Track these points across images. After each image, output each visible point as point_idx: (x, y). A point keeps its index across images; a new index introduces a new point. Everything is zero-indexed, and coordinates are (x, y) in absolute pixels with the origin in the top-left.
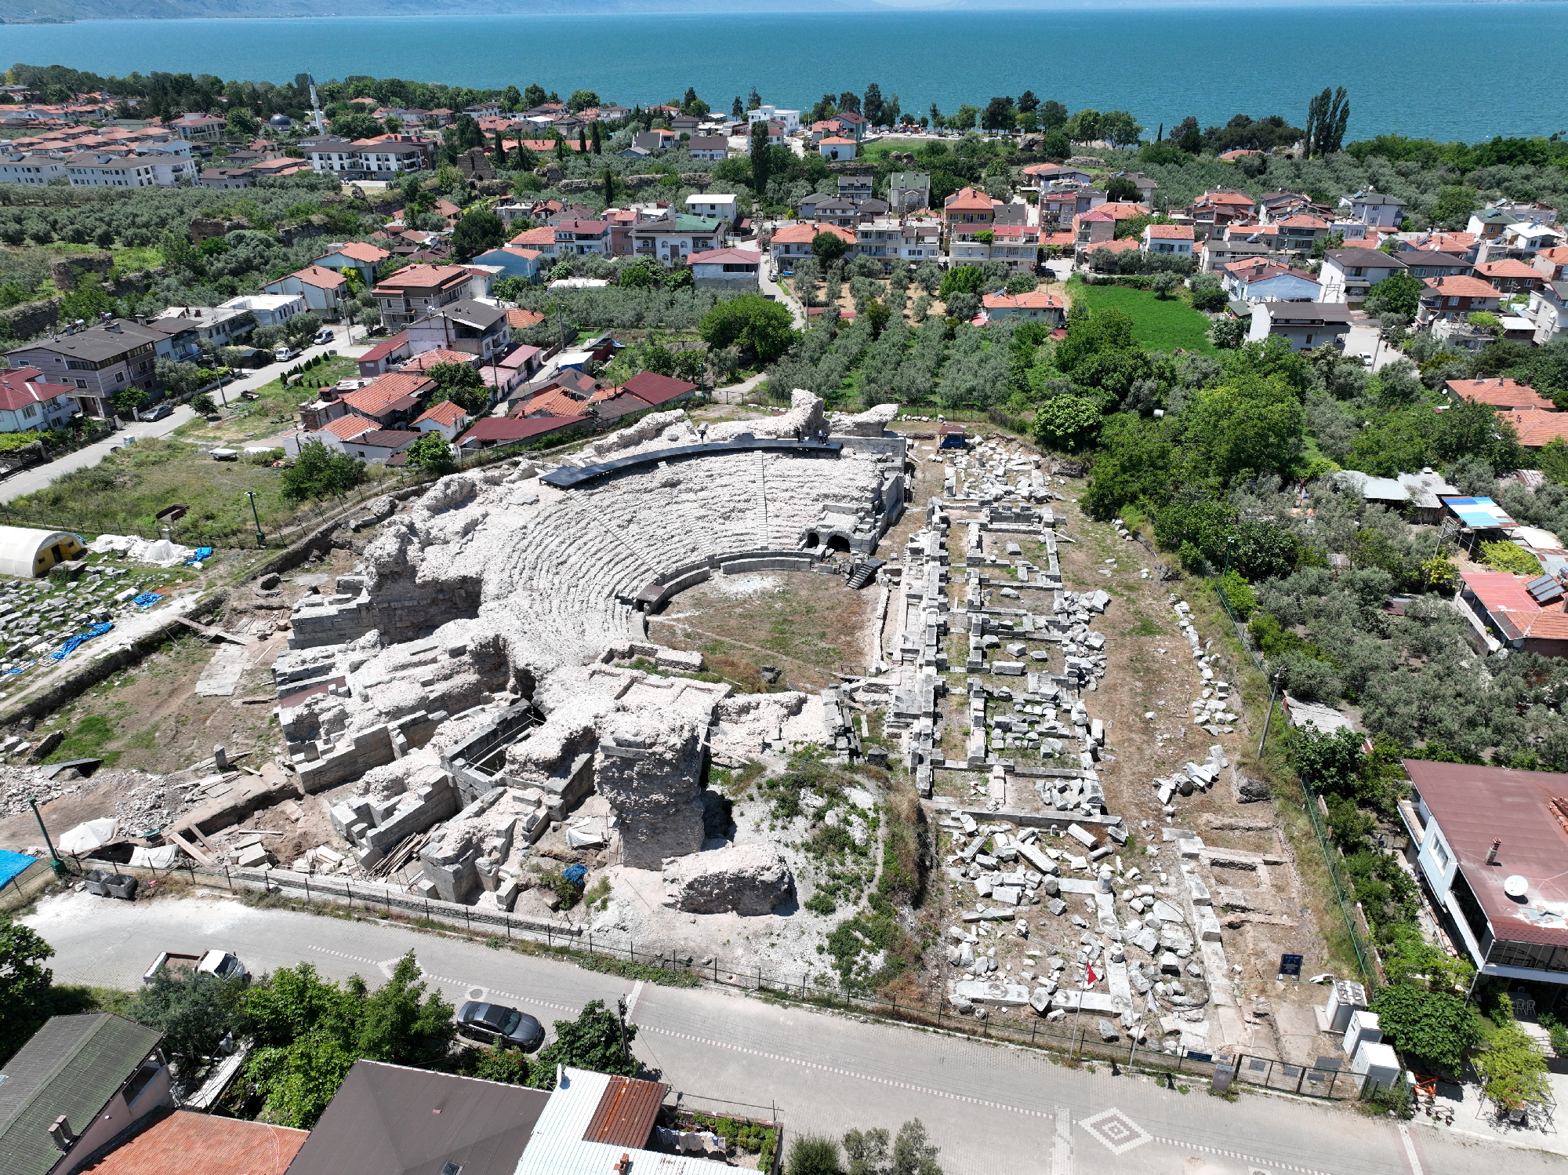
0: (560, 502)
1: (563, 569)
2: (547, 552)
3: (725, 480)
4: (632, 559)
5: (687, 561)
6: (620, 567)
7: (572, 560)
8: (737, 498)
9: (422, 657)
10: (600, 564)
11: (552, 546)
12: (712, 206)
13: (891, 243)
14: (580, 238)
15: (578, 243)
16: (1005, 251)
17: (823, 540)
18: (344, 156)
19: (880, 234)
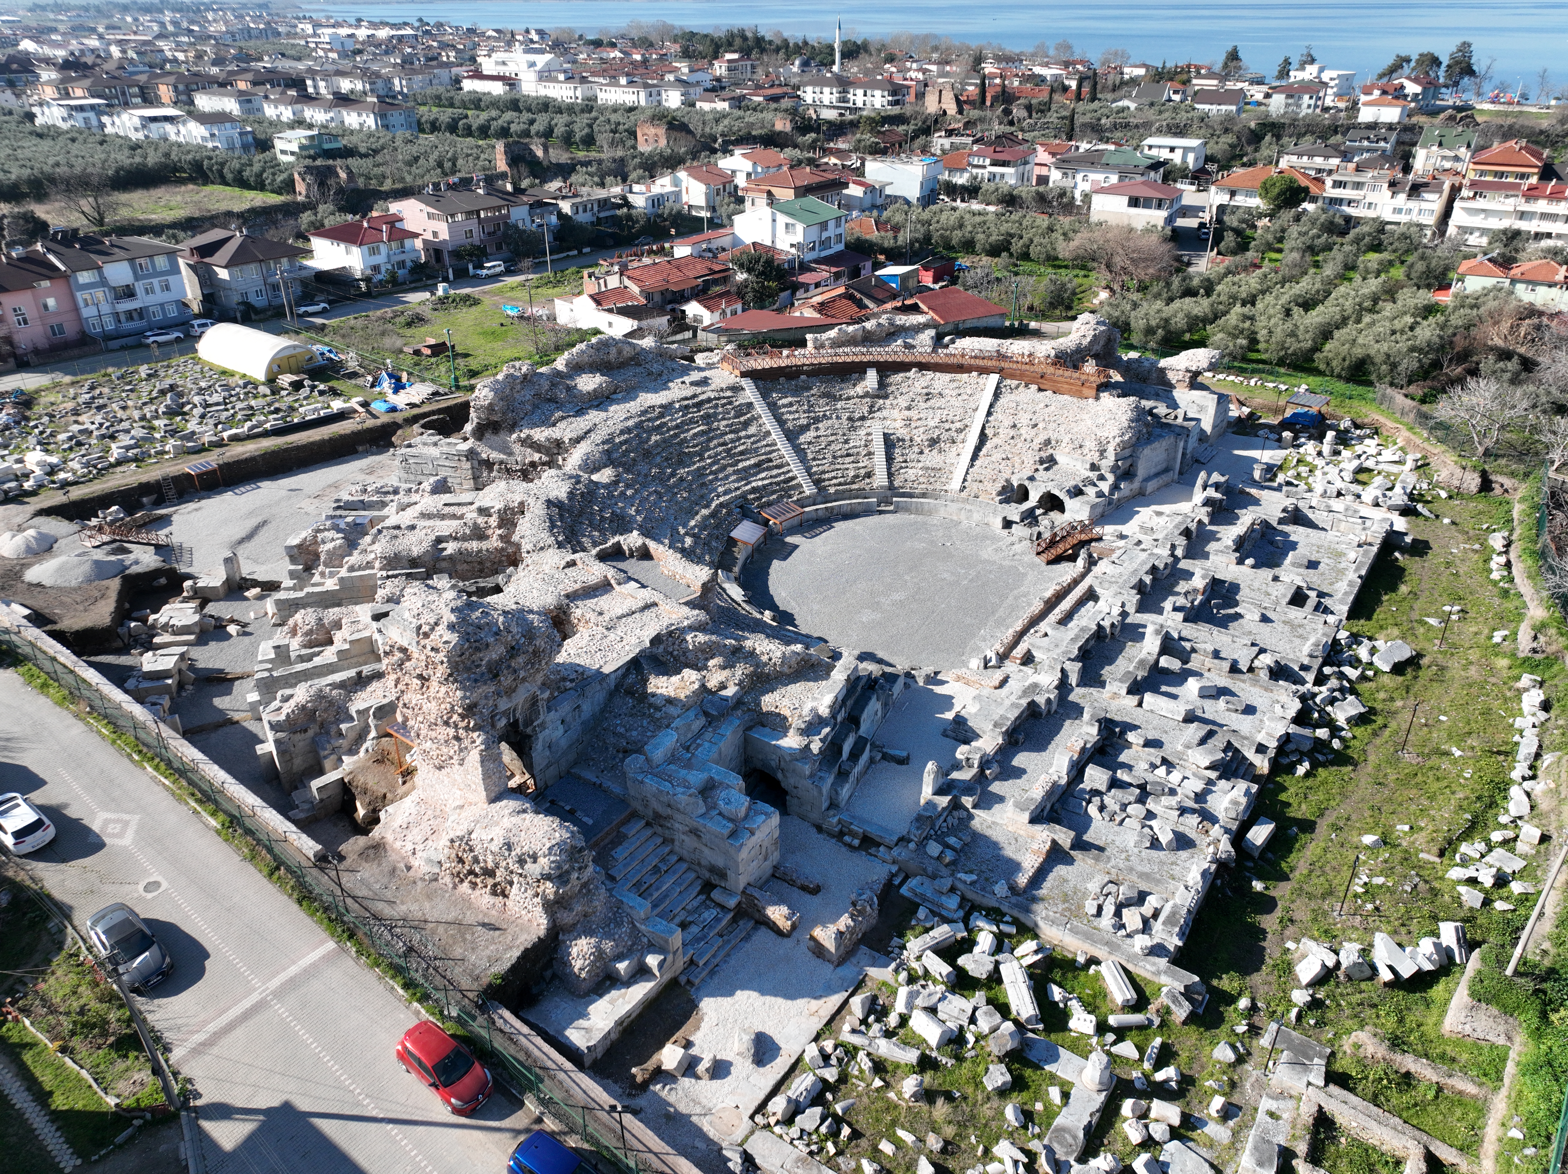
0: (726, 389)
4: (784, 469)
5: (853, 486)
6: (763, 475)
10: (740, 466)
12: (1172, 149)
13: (1371, 197)
14: (994, 164)
15: (991, 169)
16: (1537, 218)
17: (1034, 496)
18: (835, 91)
19: (1358, 185)
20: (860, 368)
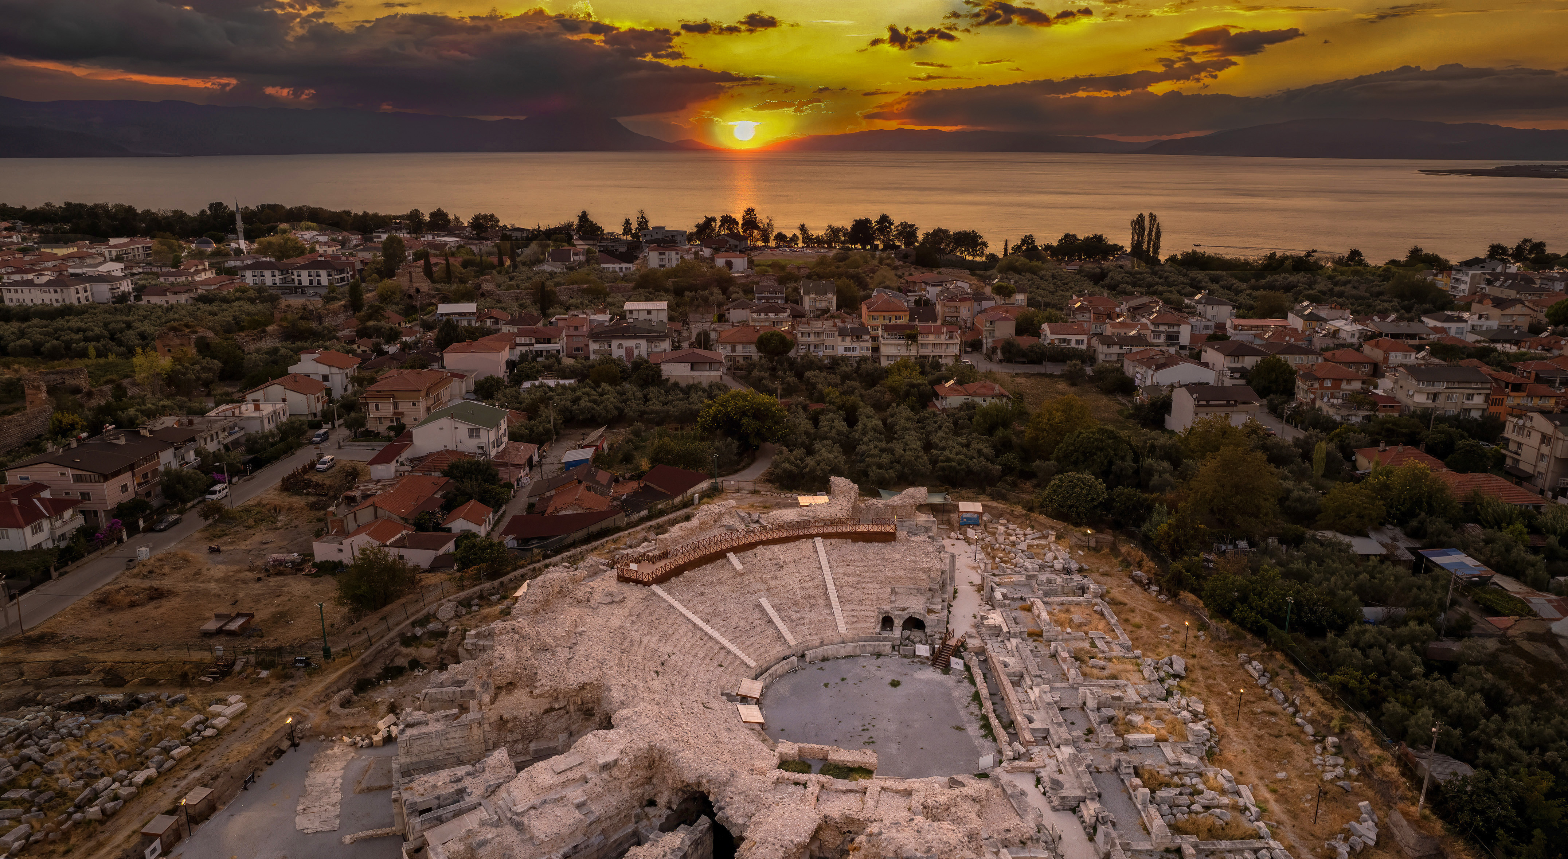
0: (646, 599)
3: (793, 569)
5: (774, 651)
6: (715, 662)
12: (649, 312)
13: (828, 342)
14: (538, 342)
15: (538, 347)
16: (930, 347)
17: (898, 623)
18: (277, 273)
19: (818, 334)
20: (721, 555)
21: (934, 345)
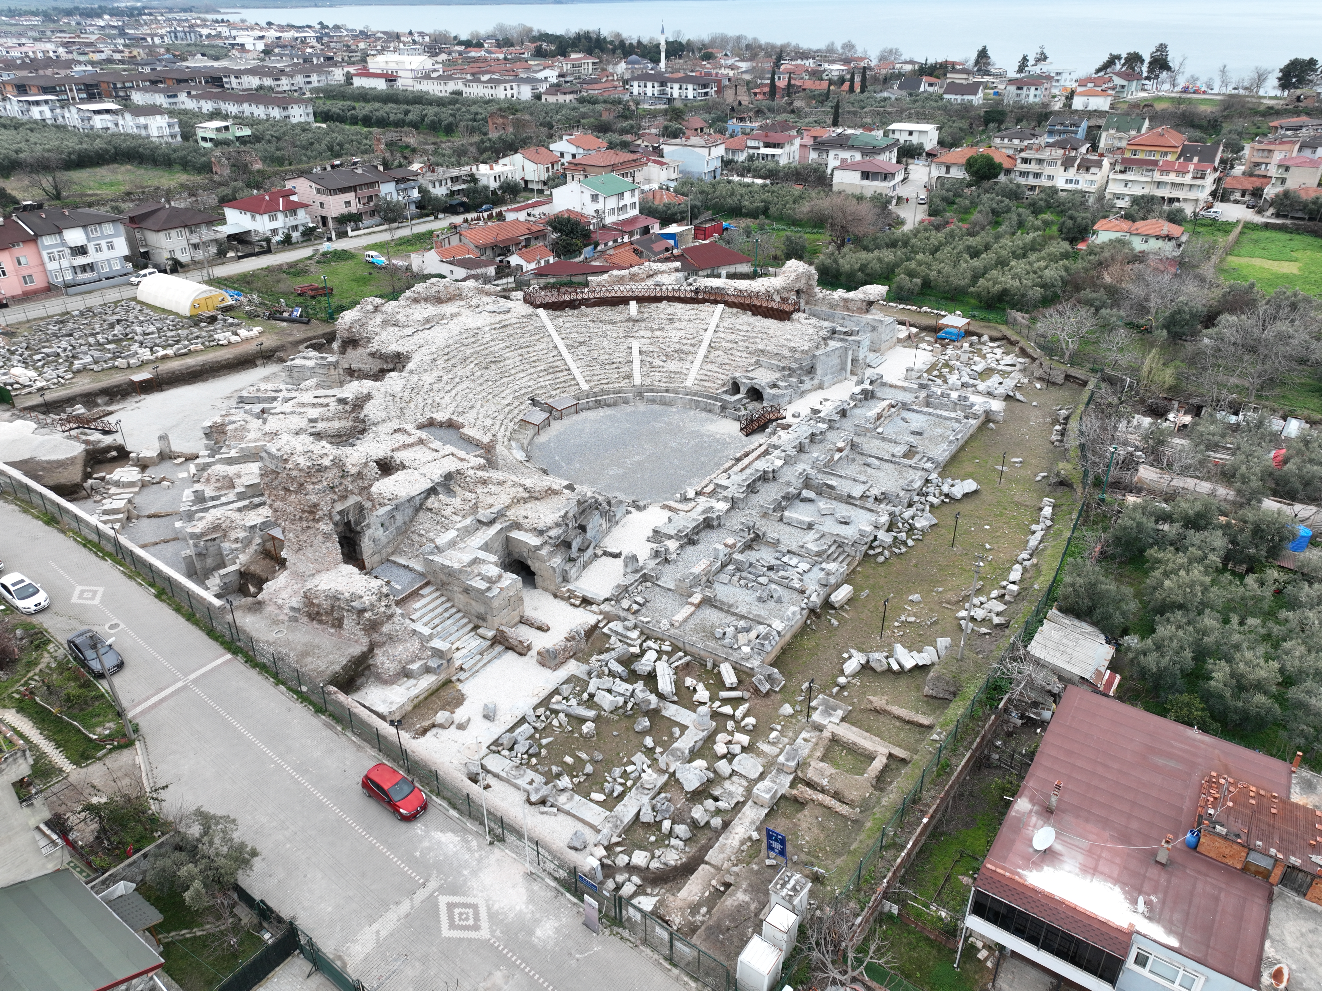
0: (525, 317)
1: (493, 366)
2: (487, 351)
3: (683, 325)
4: (565, 373)
5: (616, 385)
6: (550, 377)
7: (508, 362)
8: (685, 341)
9: (321, 400)
10: (533, 370)
11: (496, 348)
12: (911, 133)
14: (767, 145)
15: (764, 151)
16: (1169, 187)
17: (743, 390)
18: (656, 85)
19: (1040, 161)
20: (624, 301)
21: (1174, 185)
